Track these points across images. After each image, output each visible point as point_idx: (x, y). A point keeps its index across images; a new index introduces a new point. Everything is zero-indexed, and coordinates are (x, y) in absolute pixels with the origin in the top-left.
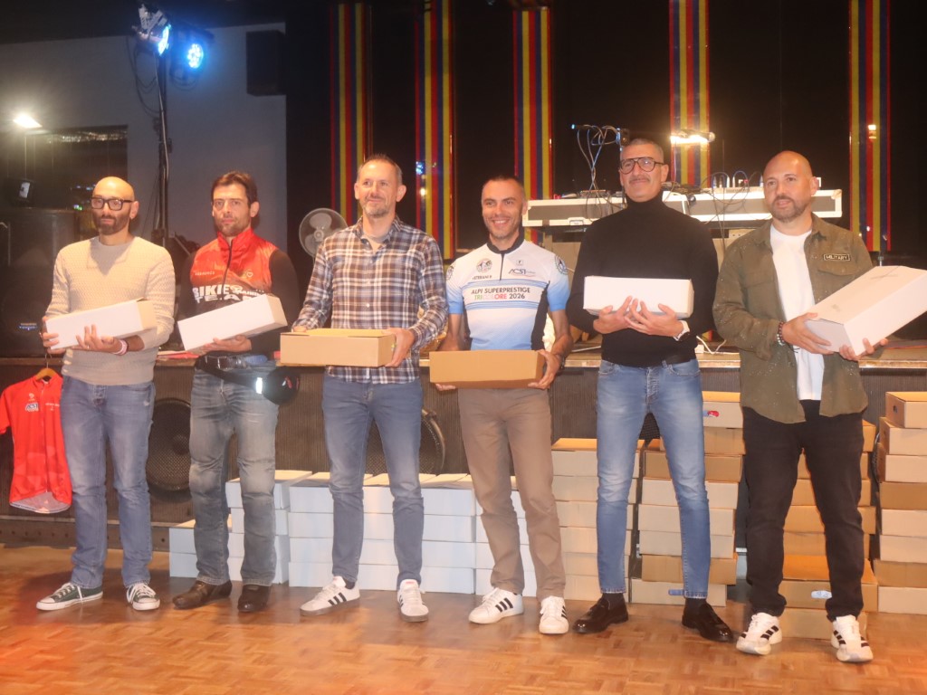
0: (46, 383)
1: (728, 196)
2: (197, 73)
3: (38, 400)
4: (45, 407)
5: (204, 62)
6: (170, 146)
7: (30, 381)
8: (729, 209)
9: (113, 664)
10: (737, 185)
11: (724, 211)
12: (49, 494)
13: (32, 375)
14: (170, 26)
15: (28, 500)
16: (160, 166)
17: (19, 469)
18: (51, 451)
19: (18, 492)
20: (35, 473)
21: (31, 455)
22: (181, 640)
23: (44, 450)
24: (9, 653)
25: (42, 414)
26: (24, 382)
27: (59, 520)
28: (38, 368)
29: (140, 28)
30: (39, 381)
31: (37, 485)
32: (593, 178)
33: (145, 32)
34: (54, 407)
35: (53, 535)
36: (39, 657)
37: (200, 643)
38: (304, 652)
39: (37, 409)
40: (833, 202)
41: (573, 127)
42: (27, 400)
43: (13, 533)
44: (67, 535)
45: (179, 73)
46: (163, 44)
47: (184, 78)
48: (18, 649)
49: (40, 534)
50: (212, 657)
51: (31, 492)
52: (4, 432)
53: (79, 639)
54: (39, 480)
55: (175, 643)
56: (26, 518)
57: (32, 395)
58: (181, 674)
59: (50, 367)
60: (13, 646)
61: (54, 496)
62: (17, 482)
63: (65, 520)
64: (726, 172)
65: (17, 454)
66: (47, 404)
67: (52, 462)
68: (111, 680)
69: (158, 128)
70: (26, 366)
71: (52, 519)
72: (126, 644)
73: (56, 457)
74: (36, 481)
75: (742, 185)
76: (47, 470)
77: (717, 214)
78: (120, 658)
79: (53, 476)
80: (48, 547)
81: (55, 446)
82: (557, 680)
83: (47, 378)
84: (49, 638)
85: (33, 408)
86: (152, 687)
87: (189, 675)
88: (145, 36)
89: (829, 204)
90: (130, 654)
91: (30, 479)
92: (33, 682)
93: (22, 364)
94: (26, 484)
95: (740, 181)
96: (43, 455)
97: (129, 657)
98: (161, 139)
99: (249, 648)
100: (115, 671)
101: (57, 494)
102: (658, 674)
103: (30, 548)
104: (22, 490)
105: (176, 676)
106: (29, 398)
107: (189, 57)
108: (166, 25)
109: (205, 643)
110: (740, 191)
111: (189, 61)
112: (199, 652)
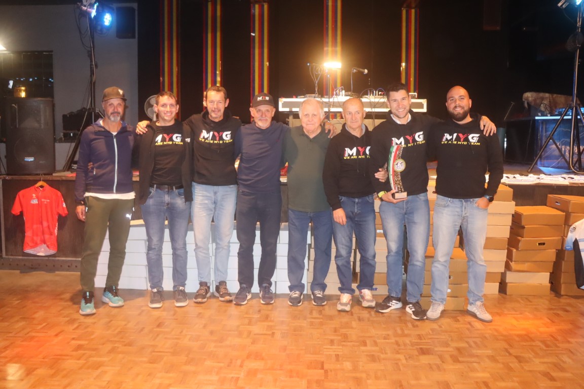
0: (41, 189)
1: (377, 100)
2: (108, 28)
3: (37, 197)
4: (42, 201)
5: (112, 23)
6: (96, 66)
7: (32, 188)
8: (376, 106)
9: (116, 345)
10: (378, 95)
11: (375, 107)
12: (44, 246)
13: (34, 185)
14: (97, 4)
15: (33, 249)
16: (91, 76)
17: (28, 234)
18: (45, 224)
19: (29, 245)
20: (37, 235)
21: (35, 226)
22: (144, 328)
23: (41, 223)
24: (56, 340)
25: (40, 205)
26: (29, 189)
27: (51, 258)
28: (36, 181)
29: (82, 4)
30: (37, 188)
31: (39, 242)
32: (316, 90)
33: (85, 6)
34: (47, 202)
35: (47, 266)
36: (73, 342)
37: (155, 329)
38: (212, 333)
39: (37, 202)
40: (423, 105)
41: (308, 64)
42: (32, 198)
43: (25, 265)
44: (54, 266)
45: (99, 28)
46: (93, 13)
47: (101, 30)
48: (60, 338)
49: (39, 265)
50: (166, 338)
51: (36, 245)
52: (19, 214)
53: (89, 329)
54: (39, 238)
55: (142, 329)
56: (32, 258)
57: (34, 195)
58: (156, 350)
59: (43, 180)
60: (57, 335)
61: (48, 246)
62: (27, 241)
63: (53, 258)
64: (373, 88)
65: (27, 225)
66: (43, 200)
67: (46, 230)
68: (121, 356)
69: (90, 56)
70: (30, 180)
71: (47, 258)
72: (116, 332)
73: (49, 227)
74: (38, 239)
75: (381, 95)
76: (43, 233)
77: (371, 108)
78: (118, 341)
79: (47, 237)
80: (43, 272)
81: (48, 221)
82: (344, 342)
83: (42, 187)
84: (73, 330)
85: (35, 202)
86: (145, 359)
87: (161, 350)
88: (85, 8)
89: (421, 106)
90: (122, 338)
91: (35, 238)
92: (79, 359)
93: (28, 179)
94: (33, 240)
95: (380, 93)
96: (41, 226)
97: (123, 340)
98: (91, 61)
99: (182, 332)
100: (119, 350)
101: (50, 246)
102: (388, 335)
103: (34, 273)
104: (31, 244)
105: (154, 352)
106: (33, 196)
107: (105, 20)
108: (95, 3)
109: (158, 329)
110: (381, 98)
111: (104, 22)
112: (158, 335)
